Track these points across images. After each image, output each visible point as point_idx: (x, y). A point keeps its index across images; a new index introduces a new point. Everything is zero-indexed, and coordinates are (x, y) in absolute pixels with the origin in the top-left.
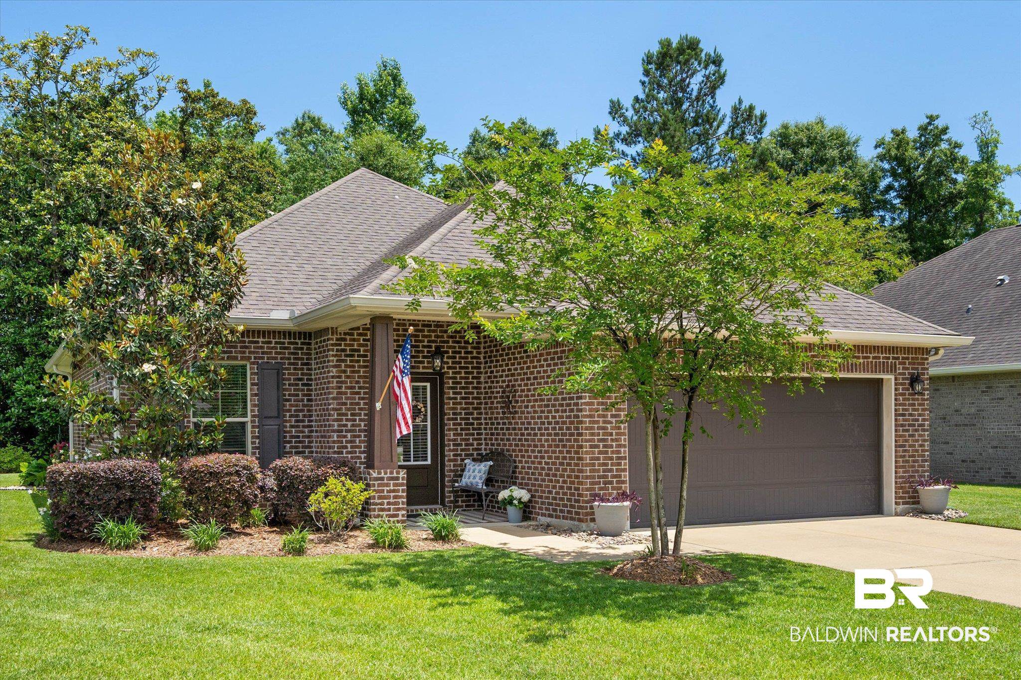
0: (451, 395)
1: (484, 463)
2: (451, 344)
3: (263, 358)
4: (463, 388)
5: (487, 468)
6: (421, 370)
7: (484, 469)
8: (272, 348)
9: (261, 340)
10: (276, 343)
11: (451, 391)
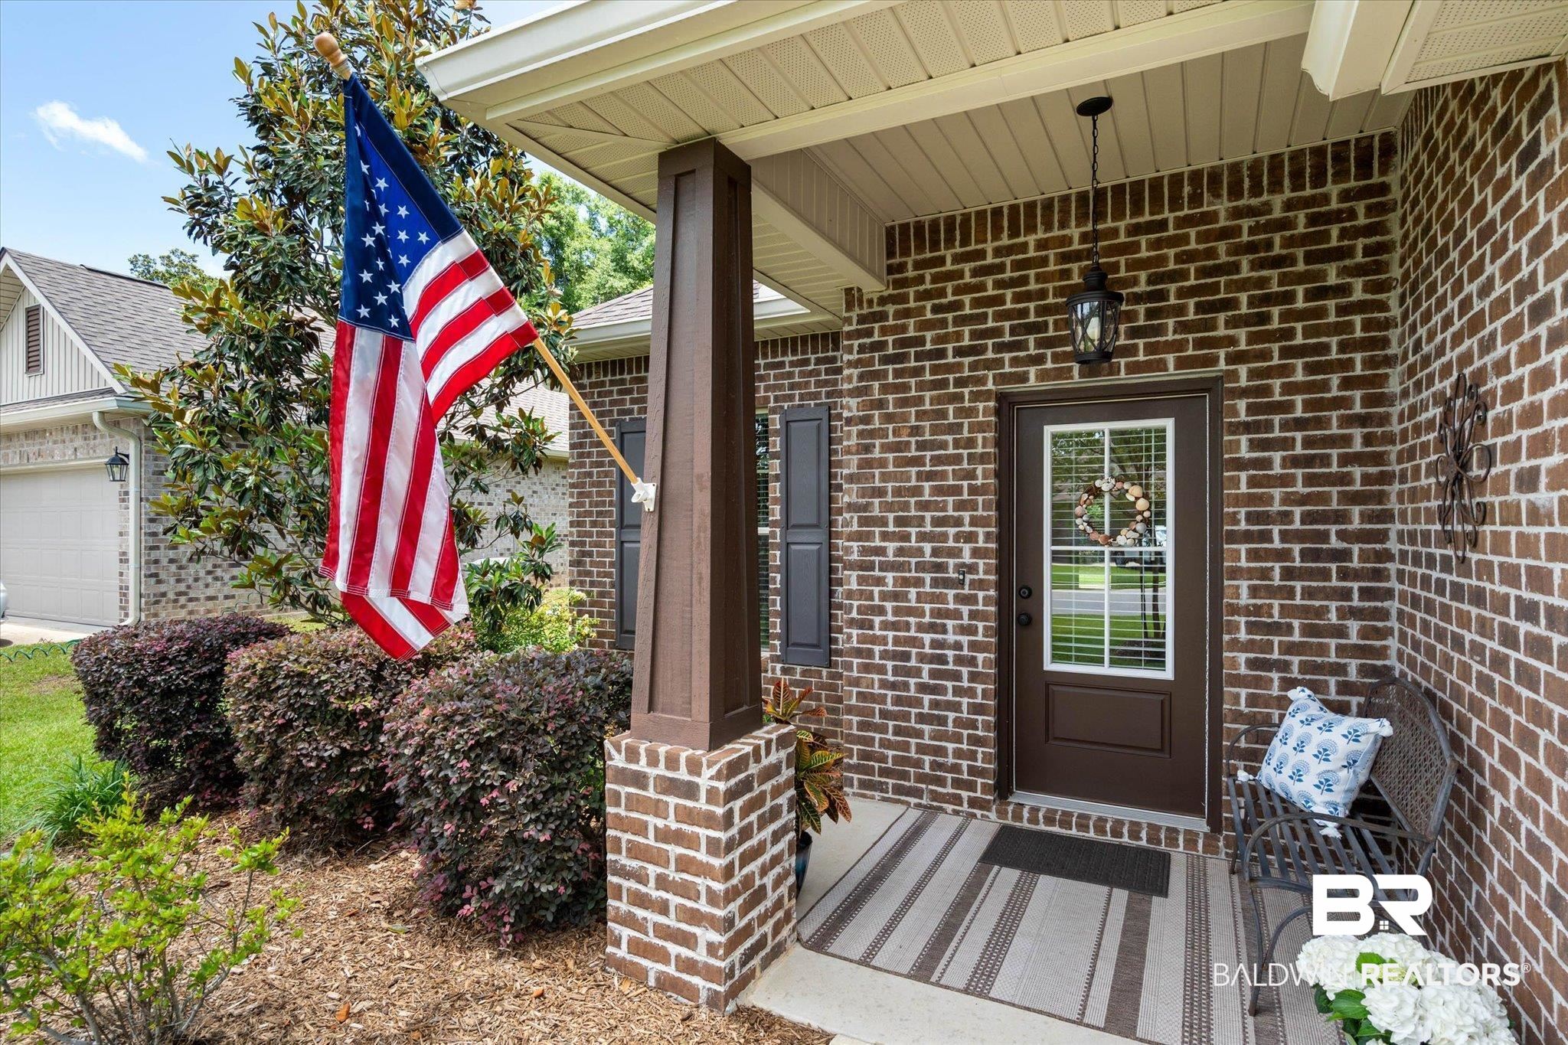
0: (1244, 453)
1: (1349, 722)
2: (1245, 272)
3: (791, 398)
4: (1300, 424)
5: (1366, 745)
6: (1123, 377)
7: (1343, 748)
8: (811, 374)
9: (788, 359)
10: (818, 361)
11: (1244, 439)
